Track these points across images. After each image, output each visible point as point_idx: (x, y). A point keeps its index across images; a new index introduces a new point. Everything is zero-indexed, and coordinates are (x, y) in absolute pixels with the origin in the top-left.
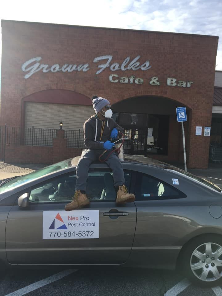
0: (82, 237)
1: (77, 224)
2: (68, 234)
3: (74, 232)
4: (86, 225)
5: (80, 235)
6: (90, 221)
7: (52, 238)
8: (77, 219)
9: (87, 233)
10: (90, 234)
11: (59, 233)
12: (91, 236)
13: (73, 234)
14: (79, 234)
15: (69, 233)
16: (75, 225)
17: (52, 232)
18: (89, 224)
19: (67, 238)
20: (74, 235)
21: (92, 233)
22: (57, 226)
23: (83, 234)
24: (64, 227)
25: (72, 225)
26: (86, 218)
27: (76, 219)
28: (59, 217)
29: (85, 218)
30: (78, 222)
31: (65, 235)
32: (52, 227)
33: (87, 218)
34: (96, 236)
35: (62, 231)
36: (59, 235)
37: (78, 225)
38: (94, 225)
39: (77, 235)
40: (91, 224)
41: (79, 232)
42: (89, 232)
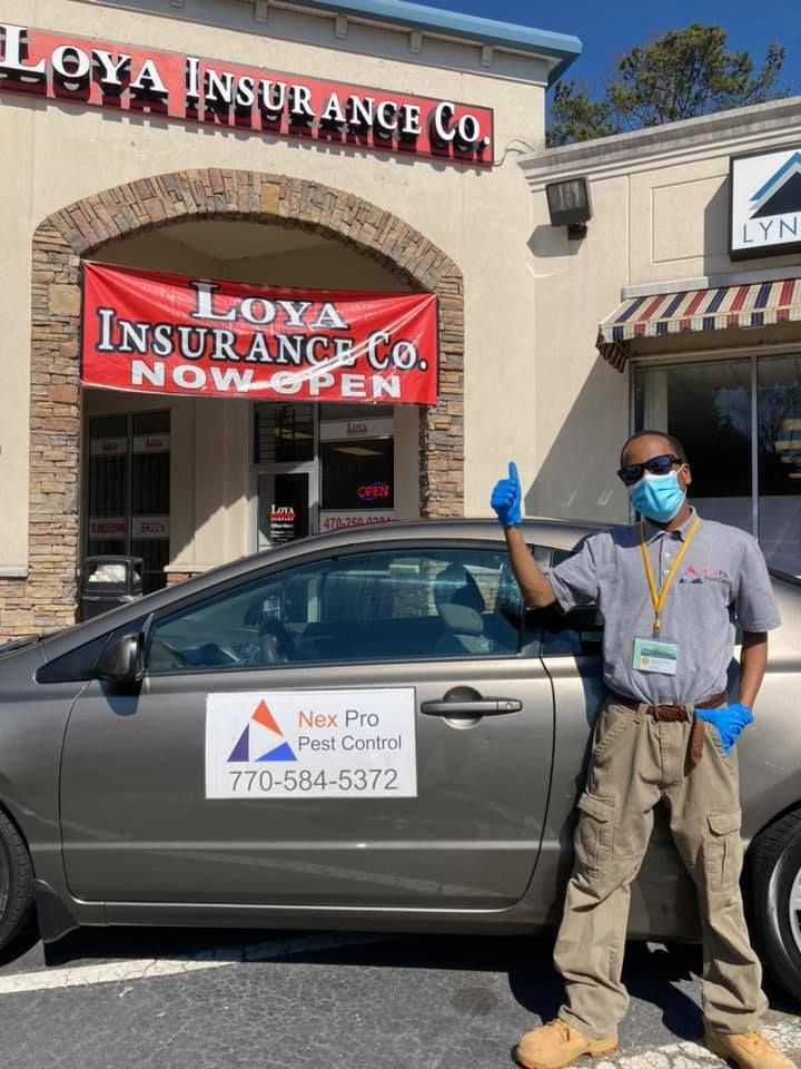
0: (353, 793)
1: (333, 741)
2: (298, 780)
3: (322, 773)
4: (366, 744)
5: (345, 783)
6: (380, 732)
7: (242, 793)
8: (332, 721)
9: (370, 778)
10: (384, 779)
11: (266, 776)
12: (386, 788)
13: (320, 781)
14: (341, 779)
15: (305, 775)
16: (328, 745)
17: (240, 773)
18: (379, 743)
19: (298, 794)
20: (323, 784)
21: (391, 775)
22: (257, 748)
23: (356, 779)
24: (283, 753)
25: (315, 745)
26: (365, 719)
27: (328, 721)
28: (263, 715)
29: (362, 717)
30: (337, 732)
31: (290, 784)
32: (240, 753)
33: (372, 720)
34: (407, 787)
35: (278, 768)
36: (266, 783)
37: (338, 744)
38: (399, 744)
39: (334, 783)
40: (386, 743)
41: (342, 772)
42: (380, 771)
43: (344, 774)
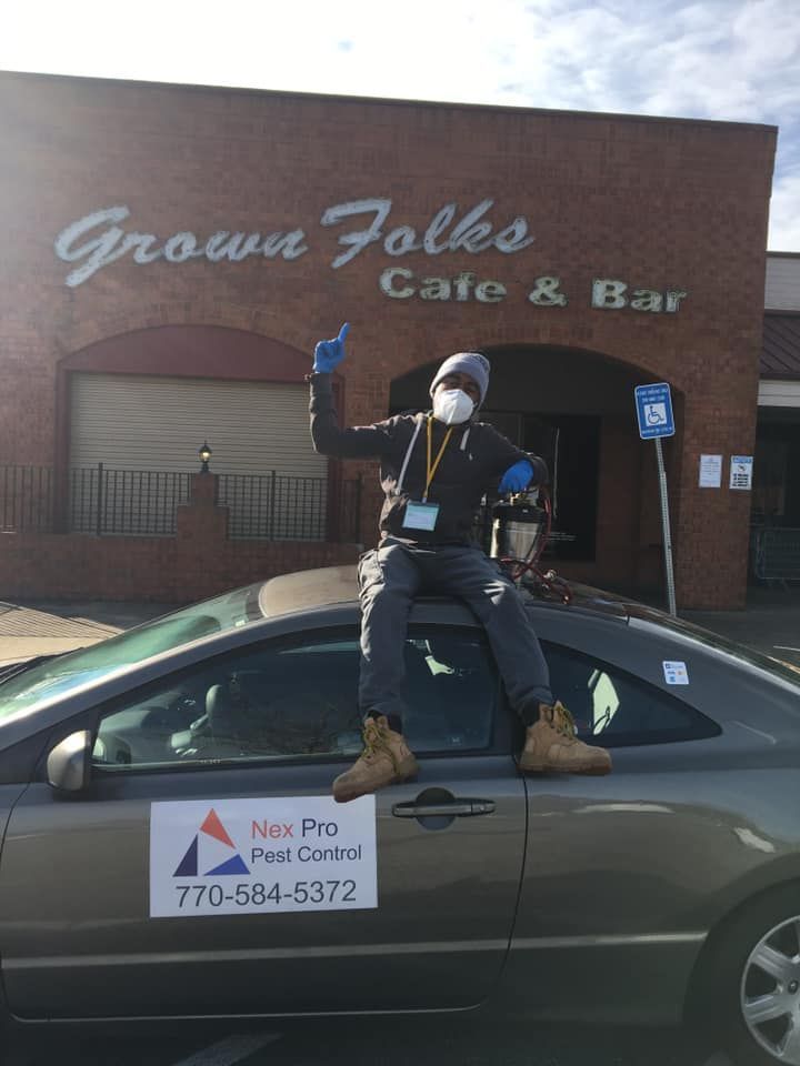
0: (309, 906)
1: (288, 852)
2: (251, 894)
3: (277, 885)
4: (323, 855)
5: (301, 896)
6: (340, 841)
7: (189, 910)
8: (288, 830)
9: (327, 890)
10: (342, 891)
11: (216, 892)
12: (344, 899)
13: (274, 894)
14: (297, 891)
15: (259, 889)
16: (284, 856)
17: (188, 888)
18: (337, 854)
19: (251, 909)
20: (278, 897)
21: (350, 885)
22: (206, 862)
23: (312, 892)
24: (235, 866)
25: (269, 857)
26: (323, 828)
27: (283, 831)
28: (213, 827)
29: (320, 826)
30: (293, 843)
31: (242, 898)
32: (188, 866)
33: (331, 829)
34: (367, 898)
35: (229, 882)
36: (216, 899)
37: (294, 855)
38: (358, 854)
39: (290, 896)
40: (345, 853)
41: (298, 884)
42: (338, 882)
43: (300, 887)
